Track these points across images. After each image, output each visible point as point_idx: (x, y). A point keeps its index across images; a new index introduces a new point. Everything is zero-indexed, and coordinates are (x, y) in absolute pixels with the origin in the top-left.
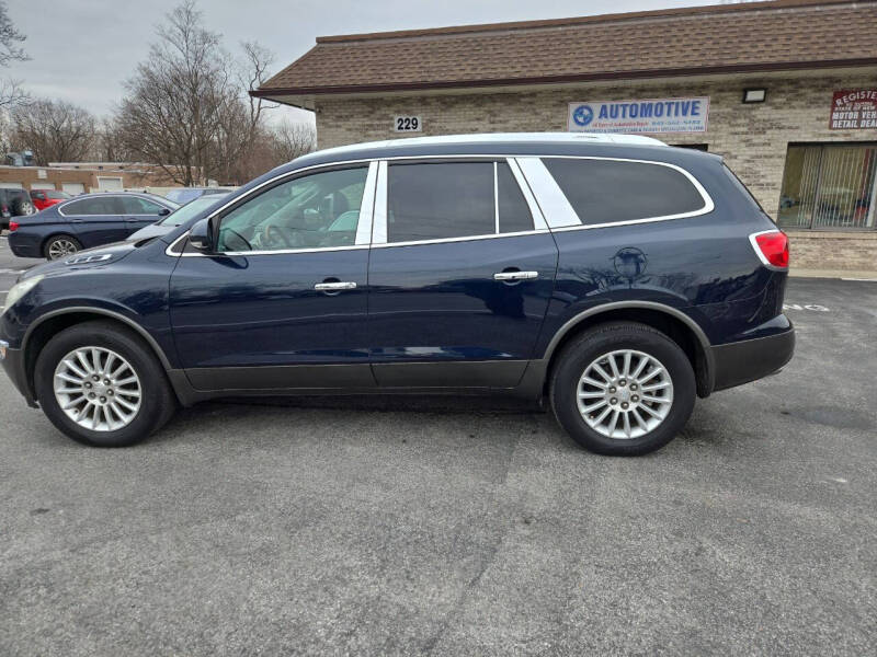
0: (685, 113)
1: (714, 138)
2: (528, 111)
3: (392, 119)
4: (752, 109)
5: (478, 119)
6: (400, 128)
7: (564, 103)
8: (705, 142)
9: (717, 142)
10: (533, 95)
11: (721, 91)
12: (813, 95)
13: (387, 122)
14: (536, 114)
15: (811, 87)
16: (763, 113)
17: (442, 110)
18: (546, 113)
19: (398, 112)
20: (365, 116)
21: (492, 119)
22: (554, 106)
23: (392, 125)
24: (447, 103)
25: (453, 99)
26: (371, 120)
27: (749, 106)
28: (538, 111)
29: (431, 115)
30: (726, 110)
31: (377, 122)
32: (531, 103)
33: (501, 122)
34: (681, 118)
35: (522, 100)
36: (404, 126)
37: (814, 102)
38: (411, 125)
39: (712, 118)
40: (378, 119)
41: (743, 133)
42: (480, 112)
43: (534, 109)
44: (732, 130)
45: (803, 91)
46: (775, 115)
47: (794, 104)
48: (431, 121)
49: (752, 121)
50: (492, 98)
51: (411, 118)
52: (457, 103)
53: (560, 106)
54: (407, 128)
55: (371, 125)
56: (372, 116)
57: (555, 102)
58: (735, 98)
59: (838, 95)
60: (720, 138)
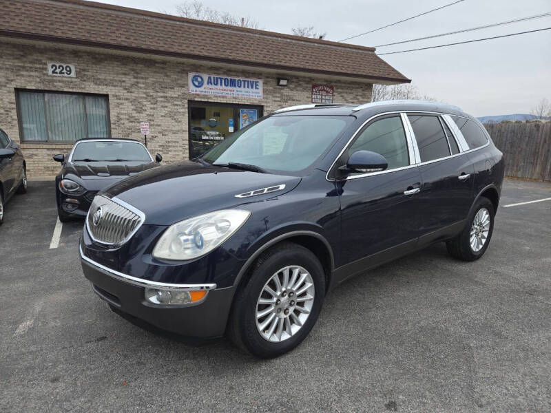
0: (252, 87)
1: (266, 102)
2: (161, 73)
3: (45, 64)
4: (281, 89)
5: (125, 74)
6: (53, 72)
7: (185, 72)
8: (263, 104)
9: (268, 105)
10: (164, 63)
11: (268, 77)
12: (306, 85)
13: (41, 66)
14: (167, 76)
15: (304, 81)
16: (286, 92)
17: (93, 63)
18: (174, 76)
19: (52, 59)
20: (17, 58)
21: (135, 75)
22: (179, 72)
23: (46, 69)
24: (98, 59)
25: (102, 56)
26: (24, 62)
27: (280, 87)
28: (168, 74)
29: (83, 66)
30: (271, 88)
31: (29, 65)
32: (163, 68)
33: (142, 78)
34: (250, 90)
35: (157, 65)
36: (58, 70)
37: (305, 89)
38: (64, 71)
39: (265, 91)
40: (31, 63)
41: (279, 101)
42: (125, 69)
43: (165, 73)
44: (274, 99)
45: (301, 83)
46: (291, 93)
47: (298, 88)
48: (84, 70)
49: (282, 95)
50: (135, 61)
51: (64, 66)
52: (106, 60)
53: (182, 73)
54: (61, 73)
55: (24, 67)
56: (25, 59)
57: (179, 70)
58: (274, 82)
59: (314, 86)
60: (269, 102)
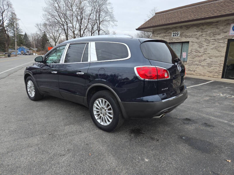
2: (215, 27)
3: (172, 33)
5: (198, 31)
6: (173, 36)
7: (229, 24)
10: (217, 22)
13: (170, 34)
14: (218, 28)
17: (186, 29)
18: (222, 28)
19: (173, 31)
20: (164, 33)
21: (202, 31)
22: (225, 25)
23: (171, 35)
24: (188, 27)
25: (190, 26)
26: (166, 34)
28: (219, 27)
29: (183, 31)
31: (167, 34)
32: (216, 25)
33: (205, 32)
35: (213, 24)
36: (174, 35)
38: (176, 35)
40: (168, 34)
42: (198, 29)
43: (217, 27)
48: (183, 33)
50: (203, 24)
51: (177, 32)
52: (191, 27)
53: (228, 25)
54: (175, 35)
55: (166, 35)
56: (166, 33)
57: (225, 24)
